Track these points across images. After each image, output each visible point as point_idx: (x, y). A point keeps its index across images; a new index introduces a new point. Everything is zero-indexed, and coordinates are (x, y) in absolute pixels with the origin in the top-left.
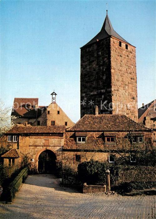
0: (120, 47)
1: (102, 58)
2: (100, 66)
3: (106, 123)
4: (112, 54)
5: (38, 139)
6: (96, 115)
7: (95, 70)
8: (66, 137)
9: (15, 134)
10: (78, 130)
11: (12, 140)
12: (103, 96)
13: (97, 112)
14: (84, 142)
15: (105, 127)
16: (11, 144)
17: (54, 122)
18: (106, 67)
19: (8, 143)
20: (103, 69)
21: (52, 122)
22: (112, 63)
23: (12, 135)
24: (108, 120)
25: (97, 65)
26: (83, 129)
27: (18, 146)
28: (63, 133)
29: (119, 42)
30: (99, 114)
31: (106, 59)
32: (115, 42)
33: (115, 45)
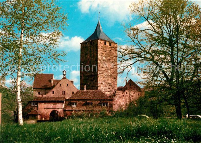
0: (105, 45)
1: (93, 52)
2: (91, 58)
3: (89, 95)
4: (99, 51)
5: (49, 105)
6: (84, 91)
7: (88, 60)
8: (66, 103)
9: (36, 102)
10: (72, 99)
11: (34, 105)
12: (93, 77)
13: (85, 89)
14: (75, 106)
15: (88, 97)
16: (33, 107)
17: (64, 91)
18: (95, 59)
19: (32, 106)
20: (93, 59)
21: (63, 91)
22: (99, 56)
23: (34, 102)
24: (91, 93)
25: (90, 56)
26: (75, 99)
27: (38, 108)
28: (64, 101)
29: (104, 42)
30: (86, 90)
31: (95, 53)
32: (102, 43)
33: (101, 44)
